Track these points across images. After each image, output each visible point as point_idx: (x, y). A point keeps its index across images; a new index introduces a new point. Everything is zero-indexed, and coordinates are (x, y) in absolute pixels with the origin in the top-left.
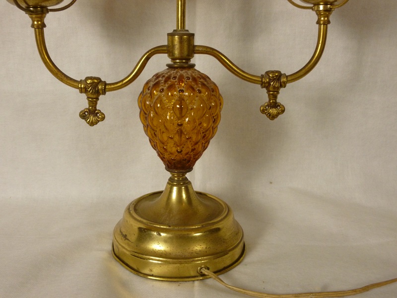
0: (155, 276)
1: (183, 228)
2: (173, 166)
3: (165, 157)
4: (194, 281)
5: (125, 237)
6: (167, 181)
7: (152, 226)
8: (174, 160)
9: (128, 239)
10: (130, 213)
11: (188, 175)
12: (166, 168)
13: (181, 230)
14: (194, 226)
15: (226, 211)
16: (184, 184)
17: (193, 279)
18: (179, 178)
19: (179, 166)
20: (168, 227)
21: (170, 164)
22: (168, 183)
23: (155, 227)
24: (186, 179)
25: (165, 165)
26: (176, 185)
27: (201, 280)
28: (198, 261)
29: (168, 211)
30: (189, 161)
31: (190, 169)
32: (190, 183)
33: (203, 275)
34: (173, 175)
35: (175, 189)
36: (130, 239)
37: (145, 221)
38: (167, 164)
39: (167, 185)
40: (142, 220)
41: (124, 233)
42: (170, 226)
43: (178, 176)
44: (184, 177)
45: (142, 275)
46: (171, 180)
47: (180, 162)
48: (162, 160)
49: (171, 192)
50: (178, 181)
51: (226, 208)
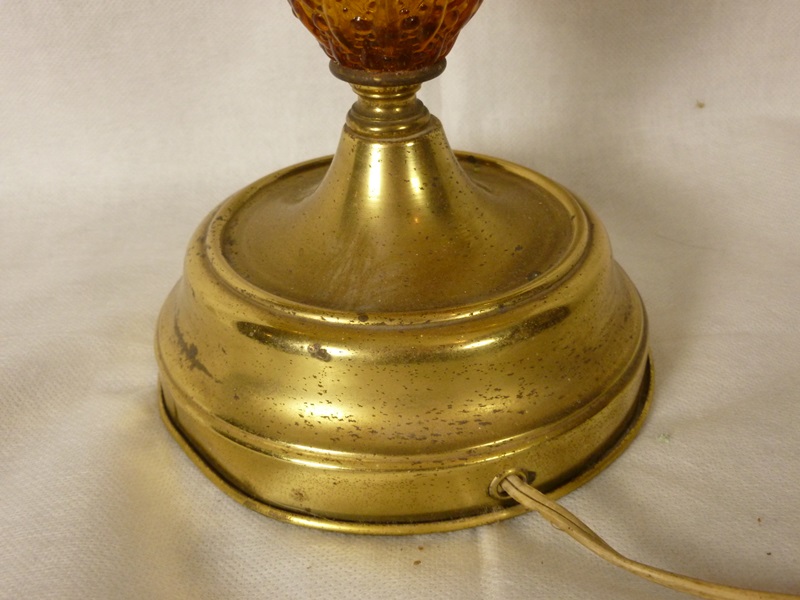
0: (320, 517)
1: (419, 321)
2: (362, 58)
3: (325, 13)
4: (473, 528)
5: (191, 353)
6: (343, 120)
7: (288, 318)
8: (365, 25)
9: (202, 368)
10: (204, 256)
11: (425, 93)
12: (334, 69)
13: (415, 333)
14: (466, 310)
15: (580, 233)
16: (413, 128)
17: (472, 521)
18: (389, 108)
19: (389, 51)
20: (356, 322)
21: (349, 45)
22: (346, 129)
23: (303, 321)
24: (420, 108)
25: (329, 53)
26: (379, 138)
27: (502, 521)
28: (489, 452)
29: (352, 245)
30: (430, 28)
31: (433, 65)
32: (435, 124)
33: (510, 503)
34: (365, 96)
35: (377, 153)
36: (208, 368)
37: (259, 294)
38: (337, 49)
39: (343, 140)
40: (250, 289)
41: (188, 340)
42: (363, 317)
43: (388, 98)
44: (411, 99)
45: (266, 510)
46: (358, 117)
47: (390, 34)
48: (315, 31)
49: (359, 166)
50: (388, 119)
51: (580, 220)
